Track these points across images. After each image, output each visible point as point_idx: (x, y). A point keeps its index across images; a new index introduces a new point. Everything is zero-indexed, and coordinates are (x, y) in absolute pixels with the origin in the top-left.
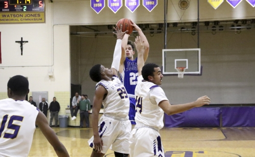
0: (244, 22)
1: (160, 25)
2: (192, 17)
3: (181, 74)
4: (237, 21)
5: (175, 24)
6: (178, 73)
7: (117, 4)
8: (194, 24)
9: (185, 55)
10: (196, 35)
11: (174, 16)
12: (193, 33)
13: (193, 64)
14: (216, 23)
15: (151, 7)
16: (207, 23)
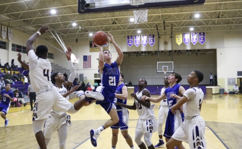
0: (190, 51)
1: (156, 52)
2: (169, 48)
3: (165, 72)
4: (188, 50)
5: (162, 51)
6: (164, 72)
7: (138, 43)
8: (170, 51)
9: (166, 64)
10: (171, 56)
11: (162, 48)
12: (170, 55)
13: (170, 68)
14: (179, 51)
15: (152, 44)
16: (175, 51)
